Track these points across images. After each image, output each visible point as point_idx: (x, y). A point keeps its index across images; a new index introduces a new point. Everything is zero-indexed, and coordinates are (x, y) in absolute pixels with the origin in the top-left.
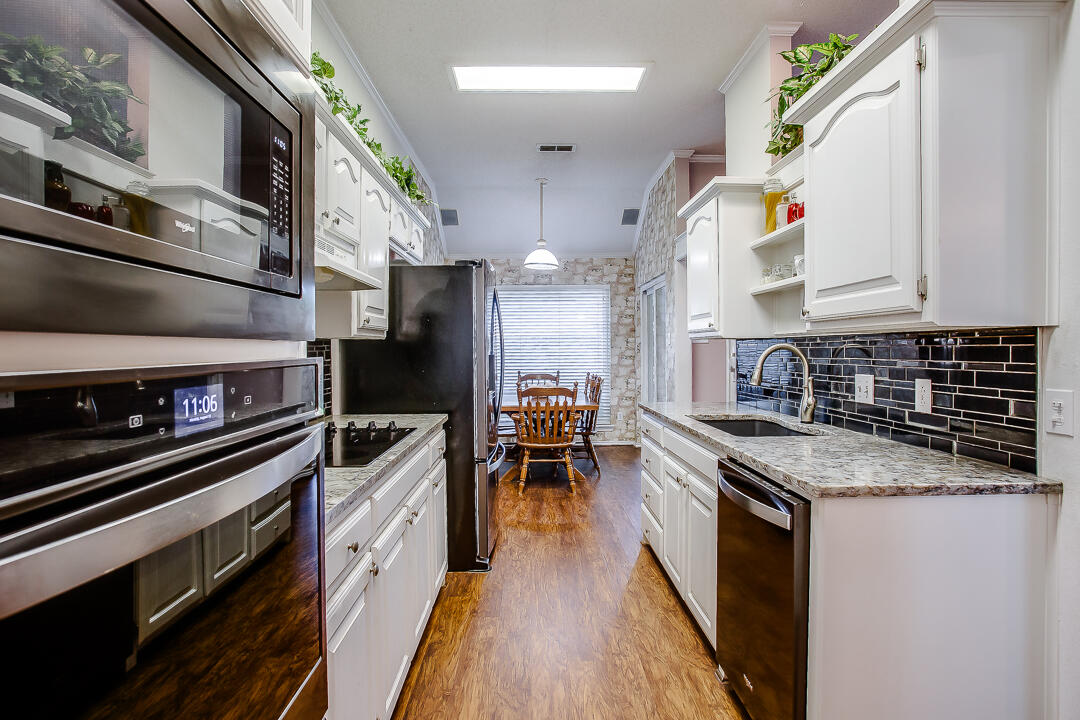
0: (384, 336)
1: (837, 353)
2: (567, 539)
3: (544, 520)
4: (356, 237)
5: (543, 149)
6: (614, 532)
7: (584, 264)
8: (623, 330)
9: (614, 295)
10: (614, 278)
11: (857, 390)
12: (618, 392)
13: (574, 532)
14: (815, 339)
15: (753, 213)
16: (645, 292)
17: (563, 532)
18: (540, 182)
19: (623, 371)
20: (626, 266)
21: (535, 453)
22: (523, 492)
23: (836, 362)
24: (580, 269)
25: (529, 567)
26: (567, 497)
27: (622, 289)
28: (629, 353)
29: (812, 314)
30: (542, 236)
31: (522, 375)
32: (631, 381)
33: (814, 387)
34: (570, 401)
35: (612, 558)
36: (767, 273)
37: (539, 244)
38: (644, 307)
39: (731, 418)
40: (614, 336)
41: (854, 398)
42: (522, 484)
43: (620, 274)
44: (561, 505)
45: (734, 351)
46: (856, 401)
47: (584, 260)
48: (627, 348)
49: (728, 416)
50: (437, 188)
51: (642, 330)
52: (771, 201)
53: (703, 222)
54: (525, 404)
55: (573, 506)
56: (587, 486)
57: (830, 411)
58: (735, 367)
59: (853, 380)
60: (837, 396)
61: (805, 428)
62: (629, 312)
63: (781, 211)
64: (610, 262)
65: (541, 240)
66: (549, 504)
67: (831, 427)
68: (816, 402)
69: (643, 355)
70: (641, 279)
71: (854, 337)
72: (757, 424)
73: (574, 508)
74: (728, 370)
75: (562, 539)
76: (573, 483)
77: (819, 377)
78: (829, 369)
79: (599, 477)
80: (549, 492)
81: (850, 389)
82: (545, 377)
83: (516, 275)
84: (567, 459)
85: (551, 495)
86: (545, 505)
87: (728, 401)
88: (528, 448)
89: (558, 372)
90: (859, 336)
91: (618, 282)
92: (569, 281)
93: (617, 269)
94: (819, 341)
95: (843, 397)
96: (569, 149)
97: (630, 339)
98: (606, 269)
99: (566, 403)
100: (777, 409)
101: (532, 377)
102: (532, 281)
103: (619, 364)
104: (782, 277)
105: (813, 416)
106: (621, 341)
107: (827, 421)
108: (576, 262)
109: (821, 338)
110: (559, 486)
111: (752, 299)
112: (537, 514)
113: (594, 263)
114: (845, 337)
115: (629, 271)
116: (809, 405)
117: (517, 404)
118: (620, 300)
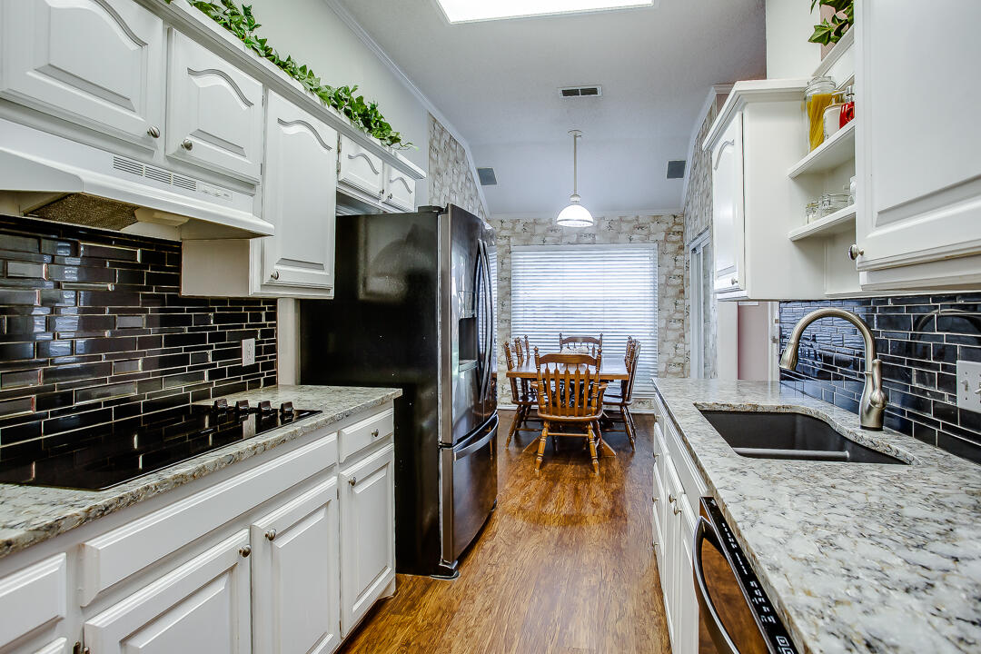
0: (331, 295)
1: (922, 323)
2: (566, 538)
3: (550, 508)
4: (254, 174)
5: (566, 93)
6: (626, 531)
7: (629, 222)
8: (672, 292)
9: (663, 253)
10: (662, 236)
11: (960, 387)
12: (665, 358)
13: (578, 526)
14: (885, 301)
15: (792, 127)
16: (694, 249)
17: (565, 527)
18: (573, 134)
19: (672, 335)
20: (675, 224)
21: (555, 426)
22: (541, 468)
23: (920, 337)
24: (625, 227)
25: (503, 577)
26: (587, 479)
27: (670, 248)
28: (678, 316)
29: (868, 256)
30: (575, 190)
31: (564, 338)
32: (680, 345)
33: (882, 374)
34: (593, 370)
35: (611, 573)
36: (812, 208)
37: (573, 199)
38: (693, 266)
39: (759, 410)
40: (661, 297)
41: (954, 399)
42: (539, 460)
43: (668, 233)
44: (576, 489)
45: (777, 317)
46: (960, 404)
47: (629, 219)
48: (676, 311)
49: (756, 406)
50: (471, 147)
51: (691, 291)
52: (817, 107)
53: (728, 149)
54: (543, 370)
55: (590, 490)
56: (615, 465)
57: (910, 414)
58: (777, 337)
59: (953, 369)
60: (924, 392)
61: (867, 438)
62: (678, 272)
63: (831, 115)
64: (657, 219)
65: (575, 195)
66: (563, 486)
67: (912, 440)
68: (887, 399)
69: (693, 320)
70: (689, 236)
71: (953, 297)
72: (799, 418)
73: (589, 493)
74: (770, 341)
75: (561, 536)
76: (595, 462)
77: (893, 360)
78: (908, 349)
79: (633, 452)
80: (569, 470)
81: (949, 383)
82: (587, 340)
83: (558, 234)
84: (591, 434)
85: (571, 474)
86: (558, 487)
87: (770, 380)
88: (547, 420)
89: (601, 336)
90: (964, 296)
91: (666, 240)
92: (613, 241)
93: (664, 227)
94: (890, 304)
95: (934, 394)
96: (593, 91)
97: (680, 302)
98: (653, 226)
99: (588, 372)
100: (830, 400)
101: (573, 340)
102: (574, 240)
103: (667, 328)
104: (833, 210)
105: (881, 417)
106: (668, 303)
107: (905, 428)
108: (621, 220)
109: (894, 299)
110: (582, 464)
111: (792, 245)
112: (545, 499)
113: (640, 221)
114: (936, 298)
115: (677, 228)
116: (874, 403)
117: (536, 371)
118: (668, 259)
